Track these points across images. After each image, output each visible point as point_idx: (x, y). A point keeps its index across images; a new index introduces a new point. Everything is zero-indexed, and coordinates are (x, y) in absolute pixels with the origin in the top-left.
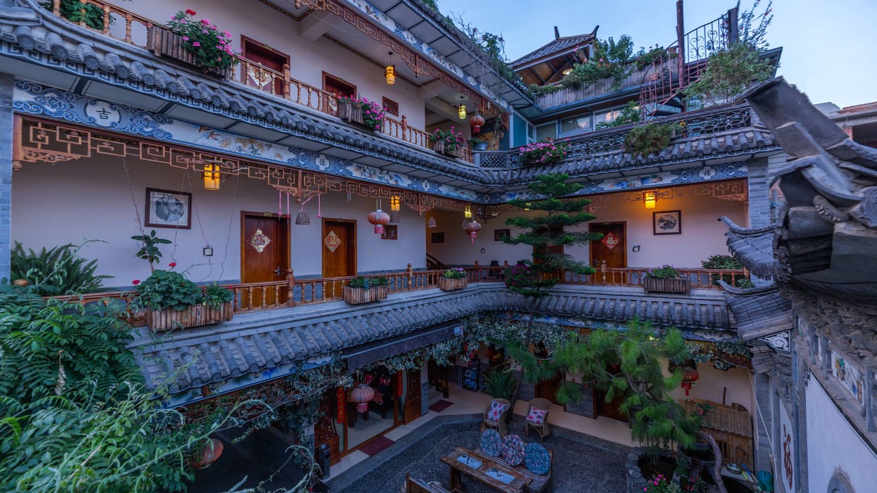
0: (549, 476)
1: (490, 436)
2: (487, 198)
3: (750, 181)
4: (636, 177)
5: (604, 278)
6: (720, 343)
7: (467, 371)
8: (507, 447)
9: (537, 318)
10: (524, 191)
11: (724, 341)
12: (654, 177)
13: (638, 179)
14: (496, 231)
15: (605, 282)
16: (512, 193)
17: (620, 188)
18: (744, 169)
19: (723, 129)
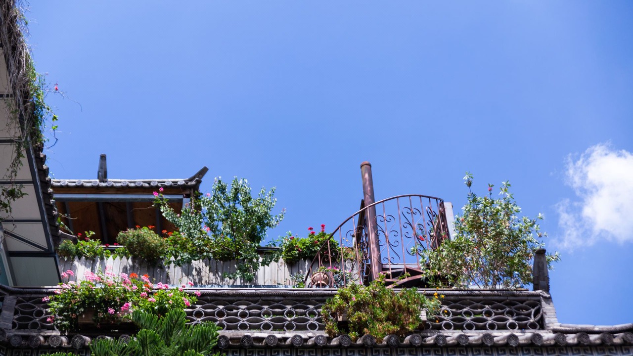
19: (503, 328)
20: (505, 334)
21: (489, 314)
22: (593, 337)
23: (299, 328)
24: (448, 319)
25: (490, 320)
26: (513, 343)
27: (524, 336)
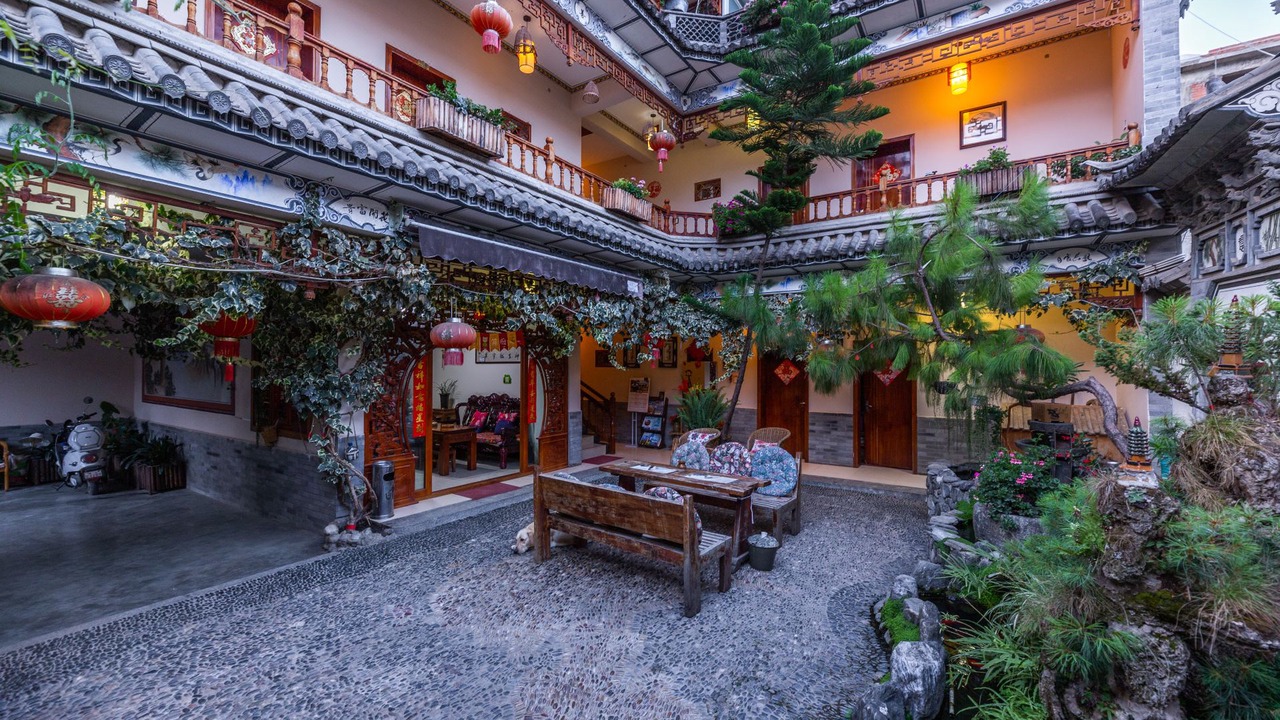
0: (795, 497)
2: (685, 101)
4: (943, 15)
5: (884, 199)
6: (1085, 271)
7: (646, 420)
8: (719, 464)
9: (768, 288)
11: (1092, 267)
12: (972, 9)
13: (946, 19)
14: (698, 186)
15: (884, 206)
16: (729, 85)
17: (915, 39)
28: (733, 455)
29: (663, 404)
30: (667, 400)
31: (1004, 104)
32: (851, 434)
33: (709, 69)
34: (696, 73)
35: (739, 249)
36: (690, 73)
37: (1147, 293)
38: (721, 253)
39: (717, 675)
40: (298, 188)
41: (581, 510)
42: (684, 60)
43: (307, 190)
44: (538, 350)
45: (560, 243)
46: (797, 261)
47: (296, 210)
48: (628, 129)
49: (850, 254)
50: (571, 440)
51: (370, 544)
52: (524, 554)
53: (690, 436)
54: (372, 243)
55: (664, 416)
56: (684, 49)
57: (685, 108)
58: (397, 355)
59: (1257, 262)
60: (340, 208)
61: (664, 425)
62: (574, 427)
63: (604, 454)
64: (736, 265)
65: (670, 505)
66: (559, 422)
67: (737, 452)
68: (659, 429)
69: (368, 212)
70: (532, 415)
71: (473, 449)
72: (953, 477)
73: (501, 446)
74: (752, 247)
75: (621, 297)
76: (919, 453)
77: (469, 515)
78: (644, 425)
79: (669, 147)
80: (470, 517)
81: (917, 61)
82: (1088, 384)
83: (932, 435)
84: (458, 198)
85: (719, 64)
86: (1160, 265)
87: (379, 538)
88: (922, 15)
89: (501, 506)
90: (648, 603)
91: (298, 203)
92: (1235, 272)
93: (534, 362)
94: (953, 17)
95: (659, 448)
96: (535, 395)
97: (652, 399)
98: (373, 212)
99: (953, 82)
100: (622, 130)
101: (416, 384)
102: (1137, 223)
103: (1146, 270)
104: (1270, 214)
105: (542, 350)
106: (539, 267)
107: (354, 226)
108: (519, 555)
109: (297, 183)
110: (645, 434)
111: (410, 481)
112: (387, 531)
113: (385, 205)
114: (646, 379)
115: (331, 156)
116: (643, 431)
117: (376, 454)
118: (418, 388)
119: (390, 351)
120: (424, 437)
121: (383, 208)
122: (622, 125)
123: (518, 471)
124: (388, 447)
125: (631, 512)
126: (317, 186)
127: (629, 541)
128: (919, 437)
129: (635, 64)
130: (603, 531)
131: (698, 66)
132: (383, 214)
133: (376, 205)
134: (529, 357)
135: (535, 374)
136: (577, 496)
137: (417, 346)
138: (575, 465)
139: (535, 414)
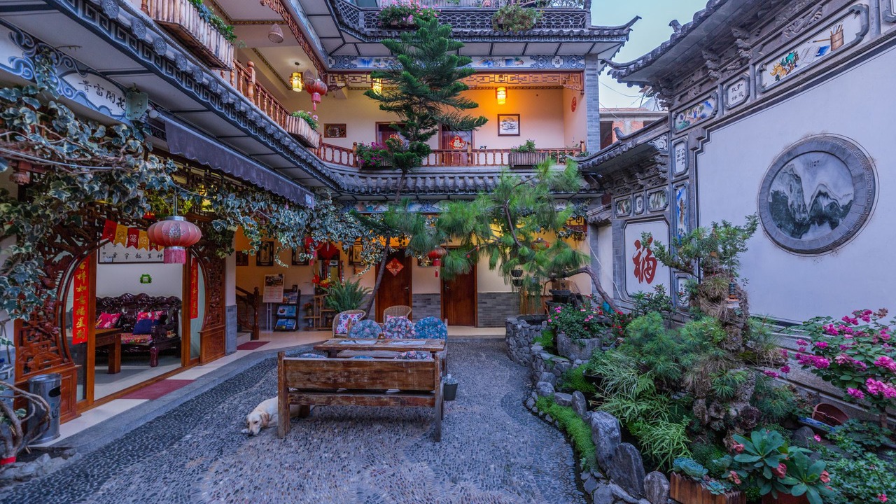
1: (363, 329)
2: (330, 61)
3: (586, 72)
4: (501, 58)
5: (470, 158)
7: (281, 308)
8: (390, 334)
10: (382, 58)
12: (517, 60)
13: (503, 60)
14: (327, 126)
15: (470, 163)
16: (366, 59)
17: (486, 66)
18: (582, 62)
19: (567, 27)
20: (568, 30)
21: (562, 20)
22: (606, 32)
23: (482, 27)
24: (544, 23)
25: (562, 24)
26: (571, 35)
27: (576, 31)
28: (400, 326)
29: (296, 294)
30: (300, 291)
31: (519, 115)
32: (440, 306)
33: (355, 44)
34: (345, 43)
35: (376, 178)
36: (340, 42)
37: (590, 224)
38: (362, 180)
39: (493, 470)
40: (25, 47)
41: (331, 382)
42: (339, 30)
43: (38, 53)
44: (201, 250)
45: (270, 156)
46: (421, 191)
47: (22, 73)
48: (271, 68)
49: (457, 190)
50: (229, 331)
51: (50, 472)
52: (259, 434)
53: (341, 317)
54: (102, 128)
55: (298, 304)
56: (342, 23)
57: (330, 66)
58: (56, 255)
59: (648, 213)
60: (74, 81)
61: (297, 313)
62: (231, 320)
63: (249, 340)
64: (378, 190)
65: (422, 363)
66: (218, 316)
67: (404, 324)
68: (294, 315)
69: (105, 94)
70: (194, 311)
71: (117, 351)
72: (526, 325)
73: (152, 345)
74: (386, 178)
75: (299, 207)
76: (479, 315)
77: (157, 415)
78: (279, 313)
79: (322, 93)
80: (159, 417)
81: (487, 79)
82: (586, 269)
83: (485, 303)
84: (209, 101)
85: (364, 42)
86: (595, 211)
87: (59, 462)
88: (490, 54)
89: (186, 400)
90: (402, 442)
91: (26, 65)
92: (636, 217)
93: (196, 260)
94: (507, 61)
95: (294, 331)
96: (197, 292)
97: (286, 292)
98: (110, 95)
99: (498, 96)
100: (266, 67)
101: (76, 285)
102: (591, 190)
103: (589, 213)
104: (655, 193)
105: (204, 250)
106: (254, 175)
107: (90, 106)
108: (255, 436)
109: (25, 41)
110: (279, 320)
111: (70, 395)
112: (67, 452)
113: (122, 90)
114: (281, 275)
115: (101, 25)
116: (278, 317)
117: (27, 369)
118: (79, 290)
119: (46, 249)
120: (85, 343)
121: (119, 93)
122: (267, 64)
123: (179, 365)
124: (45, 358)
125: (384, 375)
126: (51, 50)
127: (379, 398)
128: (479, 305)
129: (304, 21)
130: (352, 396)
131: (348, 38)
132: (120, 99)
133: (113, 89)
134: (193, 257)
135: (197, 273)
136: (328, 371)
137: (80, 244)
138: (232, 353)
139: (196, 309)
